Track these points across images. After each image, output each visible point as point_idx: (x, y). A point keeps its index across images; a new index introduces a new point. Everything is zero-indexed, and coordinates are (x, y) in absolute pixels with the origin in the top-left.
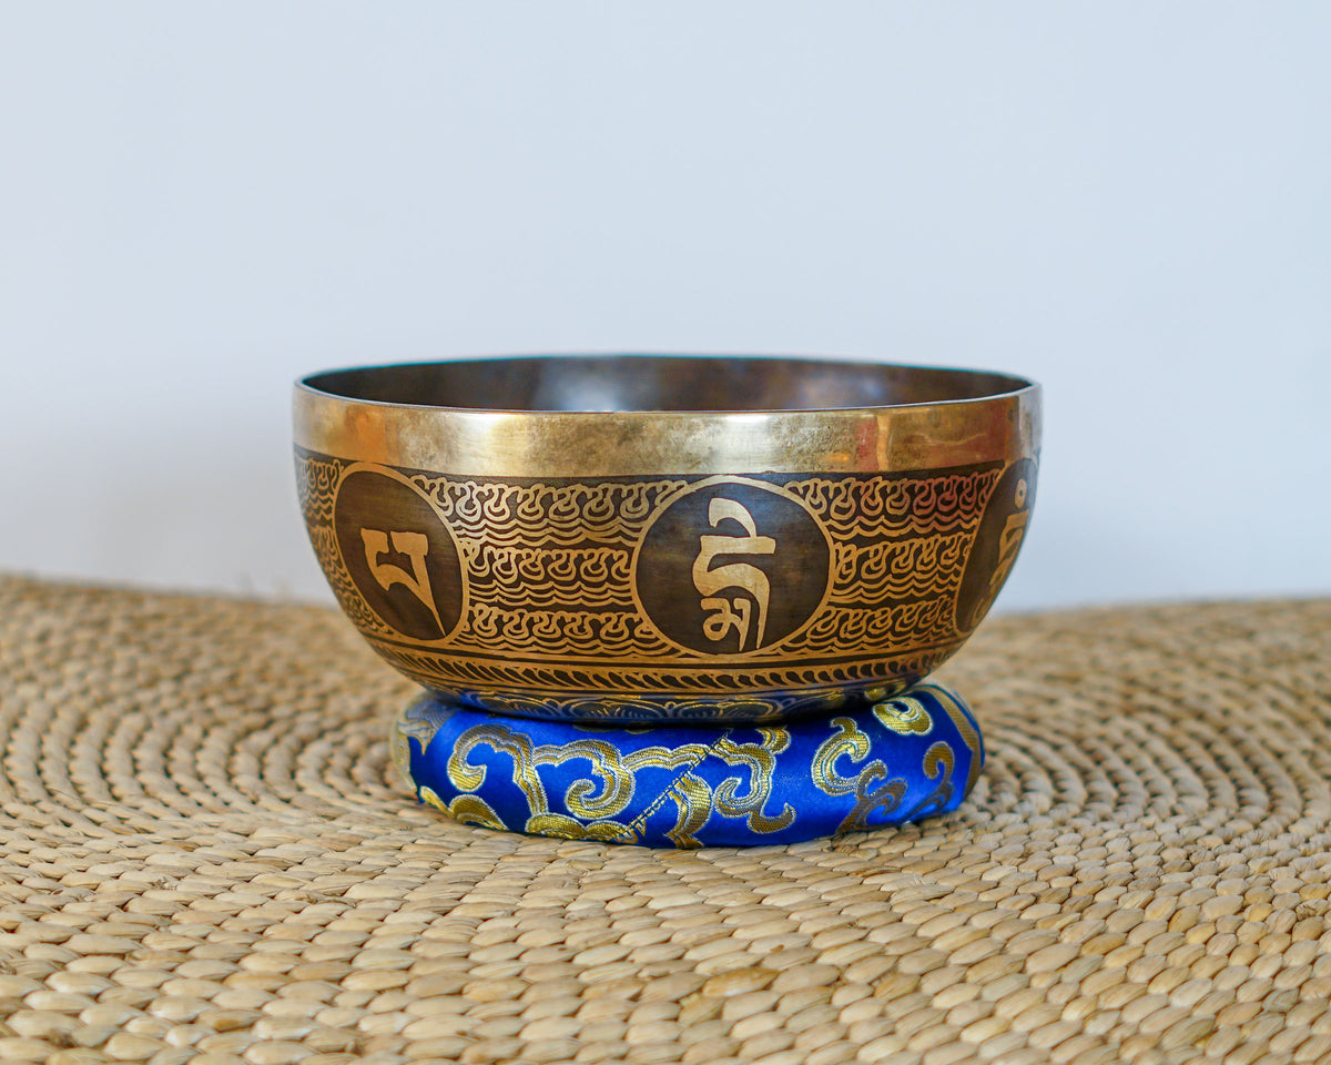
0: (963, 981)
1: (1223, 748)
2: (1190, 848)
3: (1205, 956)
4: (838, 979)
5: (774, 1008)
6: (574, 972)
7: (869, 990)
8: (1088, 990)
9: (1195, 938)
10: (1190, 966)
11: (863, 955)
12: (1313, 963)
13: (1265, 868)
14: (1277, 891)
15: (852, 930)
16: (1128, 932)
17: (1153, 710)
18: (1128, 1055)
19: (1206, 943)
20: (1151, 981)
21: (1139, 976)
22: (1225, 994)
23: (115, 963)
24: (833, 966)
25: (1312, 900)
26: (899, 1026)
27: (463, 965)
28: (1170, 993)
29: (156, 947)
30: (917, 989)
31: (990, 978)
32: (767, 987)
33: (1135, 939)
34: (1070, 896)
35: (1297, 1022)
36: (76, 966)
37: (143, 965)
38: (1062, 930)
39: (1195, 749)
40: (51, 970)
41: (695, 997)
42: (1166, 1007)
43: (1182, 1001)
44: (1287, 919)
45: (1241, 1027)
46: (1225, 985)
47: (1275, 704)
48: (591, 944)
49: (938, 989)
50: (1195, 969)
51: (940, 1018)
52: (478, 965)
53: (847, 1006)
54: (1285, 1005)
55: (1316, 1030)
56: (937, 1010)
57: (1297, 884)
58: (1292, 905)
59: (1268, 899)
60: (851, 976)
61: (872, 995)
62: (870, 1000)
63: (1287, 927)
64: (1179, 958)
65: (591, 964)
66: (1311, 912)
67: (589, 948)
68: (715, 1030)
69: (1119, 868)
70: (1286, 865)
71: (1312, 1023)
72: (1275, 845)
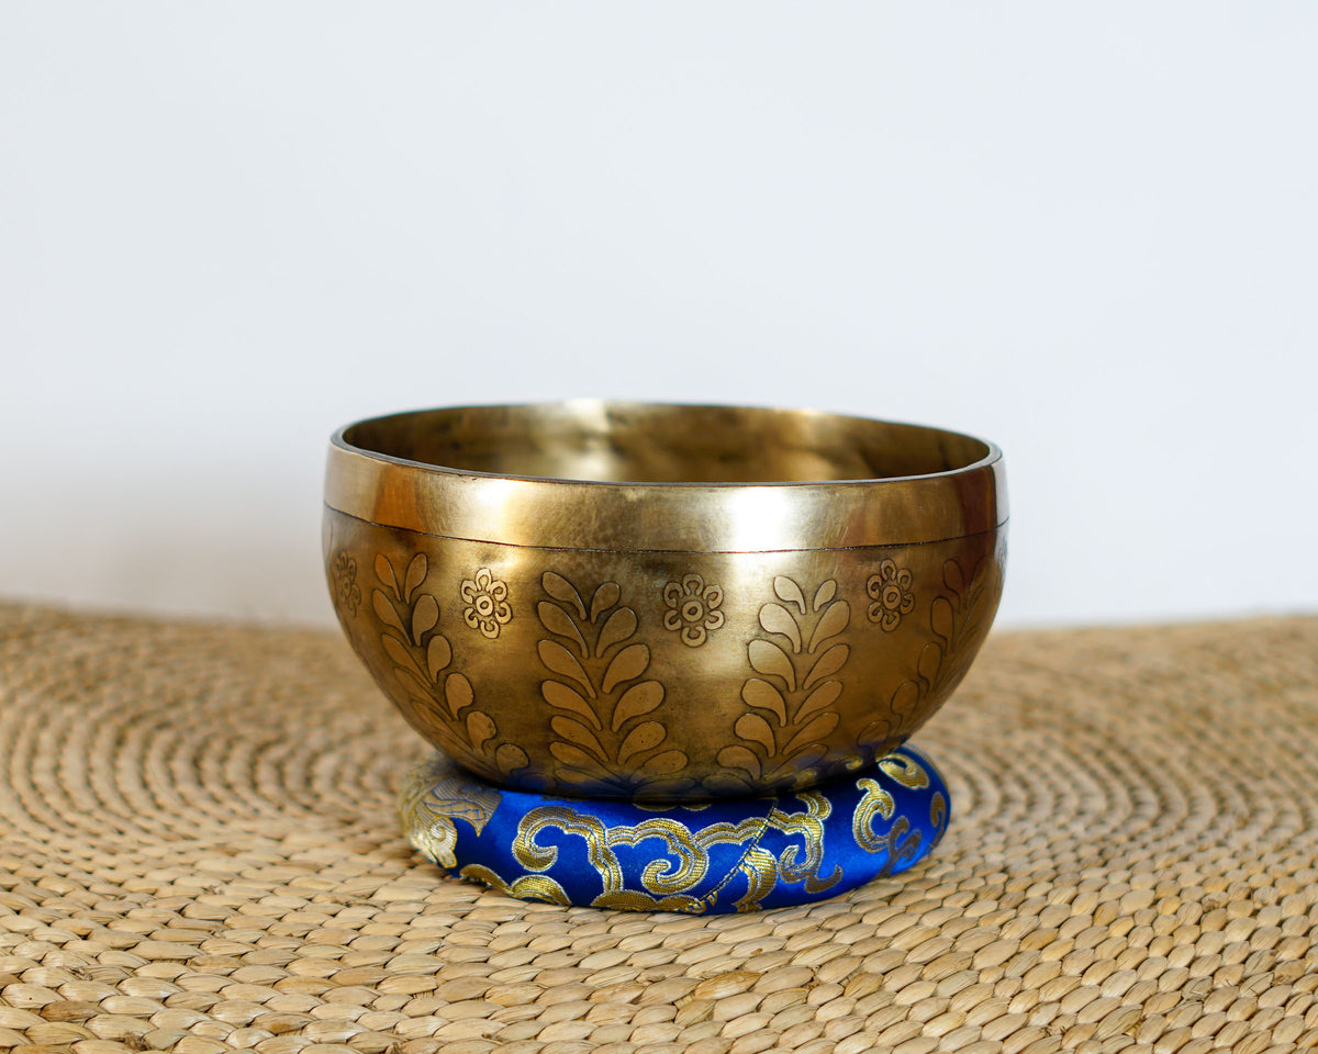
0: (919, 979)
1: (1112, 755)
3: (1127, 948)
4: (812, 980)
5: (758, 1009)
6: (582, 977)
7: (839, 990)
8: (1030, 984)
9: (1118, 931)
10: (1116, 958)
11: (832, 956)
12: (1221, 952)
13: (1169, 862)
14: (1183, 885)
15: (820, 932)
16: (1059, 927)
17: (1048, 724)
18: (1070, 1044)
19: (1127, 935)
20: (1083, 973)
21: (1073, 969)
22: (1147, 984)
23: (179, 969)
24: (807, 968)
25: (1215, 892)
26: (868, 1023)
27: (482, 971)
28: (1100, 984)
29: (214, 954)
30: (881, 987)
31: (943, 975)
32: (750, 990)
33: (1066, 934)
34: (1004, 893)
35: (1213, 1007)
36: (144, 972)
37: (203, 970)
38: (1001, 926)
39: (1089, 757)
40: (123, 976)
41: (689, 999)
42: (1098, 998)
43: (1112, 992)
44: (1196, 911)
45: (1165, 1015)
46: (1149, 975)
47: (1153, 719)
48: (594, 949)
49: (899, 987)
50: (1120, 961)
51: (904, 1015)
52: (499, 970)
53: (821, 1006)
54: (1203, 993)
55: (1230, 1017)
56: (899, 1007)
57: (1200, 878)
58: (1197, 898)
59: (1176, 892)
60: (824, 976)
61: (842, 995)
62: (841, 999)
63: (1195, 919)
64: (1106, 952)
65: (597, 968)
66: (1216, 905)
67: (593, 953)
68: (707, 1032)
69: (1044, 865)
70: (1186, 859)
71: (1226, 1010)
72: (1173, 842)
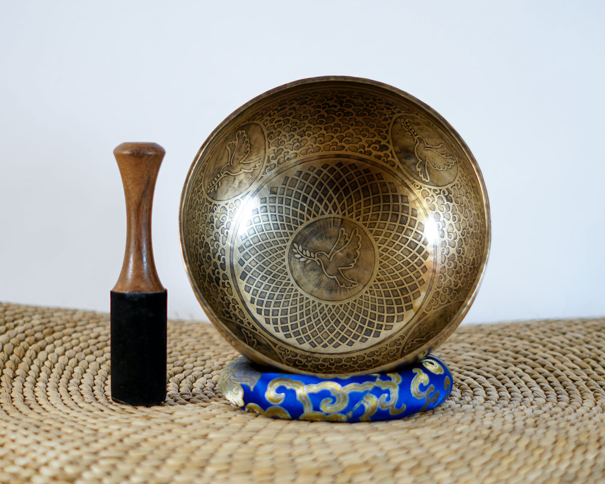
0: (446, 469)
2: (537, 418)
3: (540, 460)
4: (398, 468)
7: (410, 472)
8: (495, 472)
9: (537, 453)
11: (408, 459)
13: (565, 426)
14: (569, 435)
16: (511, 451)
19: (540, 455)
20: (519, 469)
21: (515, 467)
22: (547, 475)
24: (396, 463)
25: (583, 439)
28: (526, 473)
30: (428, 472)
31: (457, 468)
32: (370, 471)
33: (513, 453)
34: (488, 437)
36: (102, 462)
37: (127, 462)
38: (485, 450)
43: (531, 477)
44: (572, 446)
46: (548, 471)
49: (437, 471)
50: (536, 465)
54: (571, 479)
57: (577, 433)
58: (575, 441)
59: (566, 438)
63: (573, 449)
64: (530, 461)
66: (582, 444)
69: (509, 426)
70: (572, 425)
72: (569, 417)
